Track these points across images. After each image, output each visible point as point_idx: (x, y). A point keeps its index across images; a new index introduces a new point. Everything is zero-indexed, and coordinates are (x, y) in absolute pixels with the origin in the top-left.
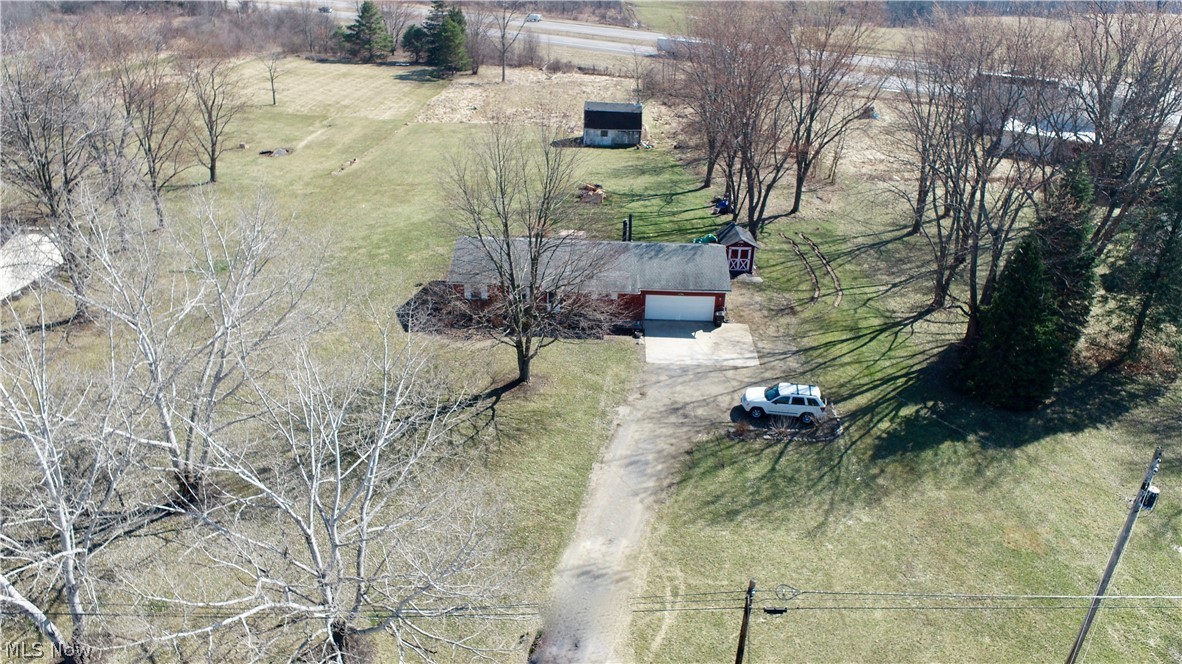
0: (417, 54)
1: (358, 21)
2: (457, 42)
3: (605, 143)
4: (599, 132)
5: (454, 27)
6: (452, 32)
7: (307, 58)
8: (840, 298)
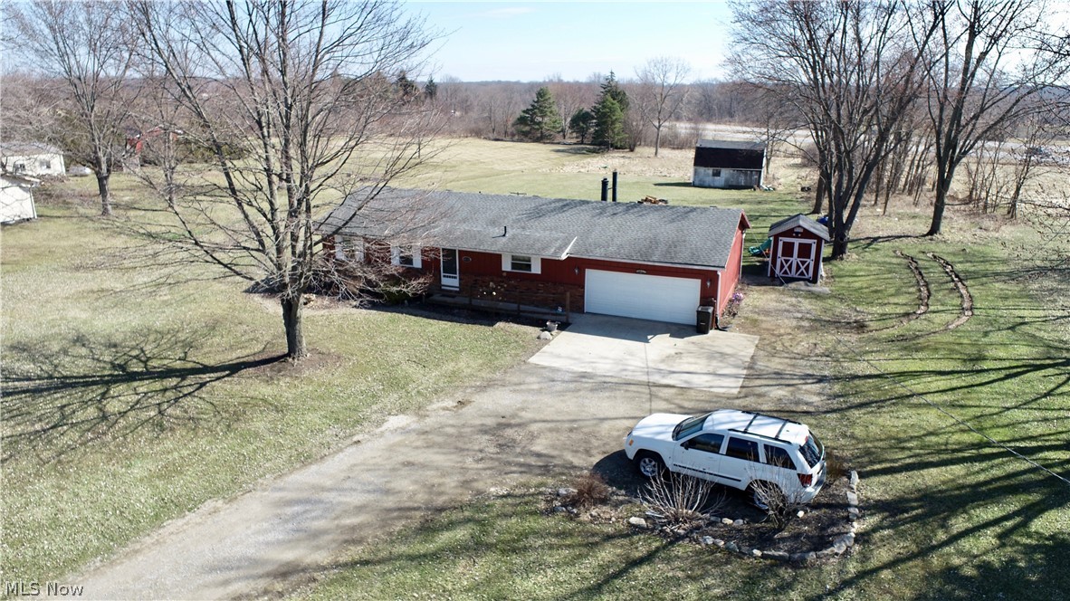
0: (583, 136)
1: (533, 106)
2: (614, 118)
3: (717, 184)
4: (710, 171)
5: (613, 104)
6: (610, 108)
7: (485, 138)
8: (965, 318)
